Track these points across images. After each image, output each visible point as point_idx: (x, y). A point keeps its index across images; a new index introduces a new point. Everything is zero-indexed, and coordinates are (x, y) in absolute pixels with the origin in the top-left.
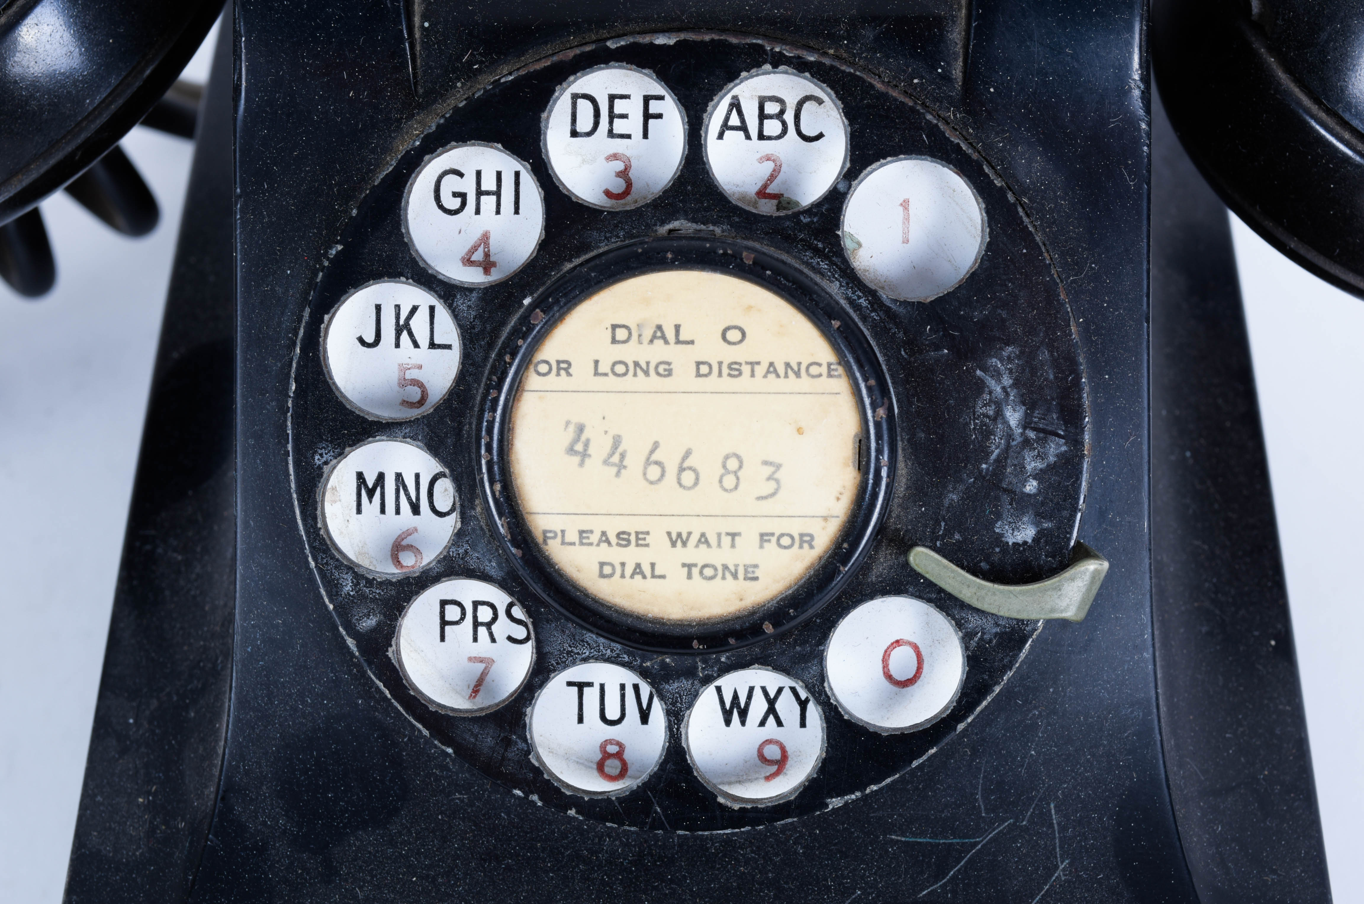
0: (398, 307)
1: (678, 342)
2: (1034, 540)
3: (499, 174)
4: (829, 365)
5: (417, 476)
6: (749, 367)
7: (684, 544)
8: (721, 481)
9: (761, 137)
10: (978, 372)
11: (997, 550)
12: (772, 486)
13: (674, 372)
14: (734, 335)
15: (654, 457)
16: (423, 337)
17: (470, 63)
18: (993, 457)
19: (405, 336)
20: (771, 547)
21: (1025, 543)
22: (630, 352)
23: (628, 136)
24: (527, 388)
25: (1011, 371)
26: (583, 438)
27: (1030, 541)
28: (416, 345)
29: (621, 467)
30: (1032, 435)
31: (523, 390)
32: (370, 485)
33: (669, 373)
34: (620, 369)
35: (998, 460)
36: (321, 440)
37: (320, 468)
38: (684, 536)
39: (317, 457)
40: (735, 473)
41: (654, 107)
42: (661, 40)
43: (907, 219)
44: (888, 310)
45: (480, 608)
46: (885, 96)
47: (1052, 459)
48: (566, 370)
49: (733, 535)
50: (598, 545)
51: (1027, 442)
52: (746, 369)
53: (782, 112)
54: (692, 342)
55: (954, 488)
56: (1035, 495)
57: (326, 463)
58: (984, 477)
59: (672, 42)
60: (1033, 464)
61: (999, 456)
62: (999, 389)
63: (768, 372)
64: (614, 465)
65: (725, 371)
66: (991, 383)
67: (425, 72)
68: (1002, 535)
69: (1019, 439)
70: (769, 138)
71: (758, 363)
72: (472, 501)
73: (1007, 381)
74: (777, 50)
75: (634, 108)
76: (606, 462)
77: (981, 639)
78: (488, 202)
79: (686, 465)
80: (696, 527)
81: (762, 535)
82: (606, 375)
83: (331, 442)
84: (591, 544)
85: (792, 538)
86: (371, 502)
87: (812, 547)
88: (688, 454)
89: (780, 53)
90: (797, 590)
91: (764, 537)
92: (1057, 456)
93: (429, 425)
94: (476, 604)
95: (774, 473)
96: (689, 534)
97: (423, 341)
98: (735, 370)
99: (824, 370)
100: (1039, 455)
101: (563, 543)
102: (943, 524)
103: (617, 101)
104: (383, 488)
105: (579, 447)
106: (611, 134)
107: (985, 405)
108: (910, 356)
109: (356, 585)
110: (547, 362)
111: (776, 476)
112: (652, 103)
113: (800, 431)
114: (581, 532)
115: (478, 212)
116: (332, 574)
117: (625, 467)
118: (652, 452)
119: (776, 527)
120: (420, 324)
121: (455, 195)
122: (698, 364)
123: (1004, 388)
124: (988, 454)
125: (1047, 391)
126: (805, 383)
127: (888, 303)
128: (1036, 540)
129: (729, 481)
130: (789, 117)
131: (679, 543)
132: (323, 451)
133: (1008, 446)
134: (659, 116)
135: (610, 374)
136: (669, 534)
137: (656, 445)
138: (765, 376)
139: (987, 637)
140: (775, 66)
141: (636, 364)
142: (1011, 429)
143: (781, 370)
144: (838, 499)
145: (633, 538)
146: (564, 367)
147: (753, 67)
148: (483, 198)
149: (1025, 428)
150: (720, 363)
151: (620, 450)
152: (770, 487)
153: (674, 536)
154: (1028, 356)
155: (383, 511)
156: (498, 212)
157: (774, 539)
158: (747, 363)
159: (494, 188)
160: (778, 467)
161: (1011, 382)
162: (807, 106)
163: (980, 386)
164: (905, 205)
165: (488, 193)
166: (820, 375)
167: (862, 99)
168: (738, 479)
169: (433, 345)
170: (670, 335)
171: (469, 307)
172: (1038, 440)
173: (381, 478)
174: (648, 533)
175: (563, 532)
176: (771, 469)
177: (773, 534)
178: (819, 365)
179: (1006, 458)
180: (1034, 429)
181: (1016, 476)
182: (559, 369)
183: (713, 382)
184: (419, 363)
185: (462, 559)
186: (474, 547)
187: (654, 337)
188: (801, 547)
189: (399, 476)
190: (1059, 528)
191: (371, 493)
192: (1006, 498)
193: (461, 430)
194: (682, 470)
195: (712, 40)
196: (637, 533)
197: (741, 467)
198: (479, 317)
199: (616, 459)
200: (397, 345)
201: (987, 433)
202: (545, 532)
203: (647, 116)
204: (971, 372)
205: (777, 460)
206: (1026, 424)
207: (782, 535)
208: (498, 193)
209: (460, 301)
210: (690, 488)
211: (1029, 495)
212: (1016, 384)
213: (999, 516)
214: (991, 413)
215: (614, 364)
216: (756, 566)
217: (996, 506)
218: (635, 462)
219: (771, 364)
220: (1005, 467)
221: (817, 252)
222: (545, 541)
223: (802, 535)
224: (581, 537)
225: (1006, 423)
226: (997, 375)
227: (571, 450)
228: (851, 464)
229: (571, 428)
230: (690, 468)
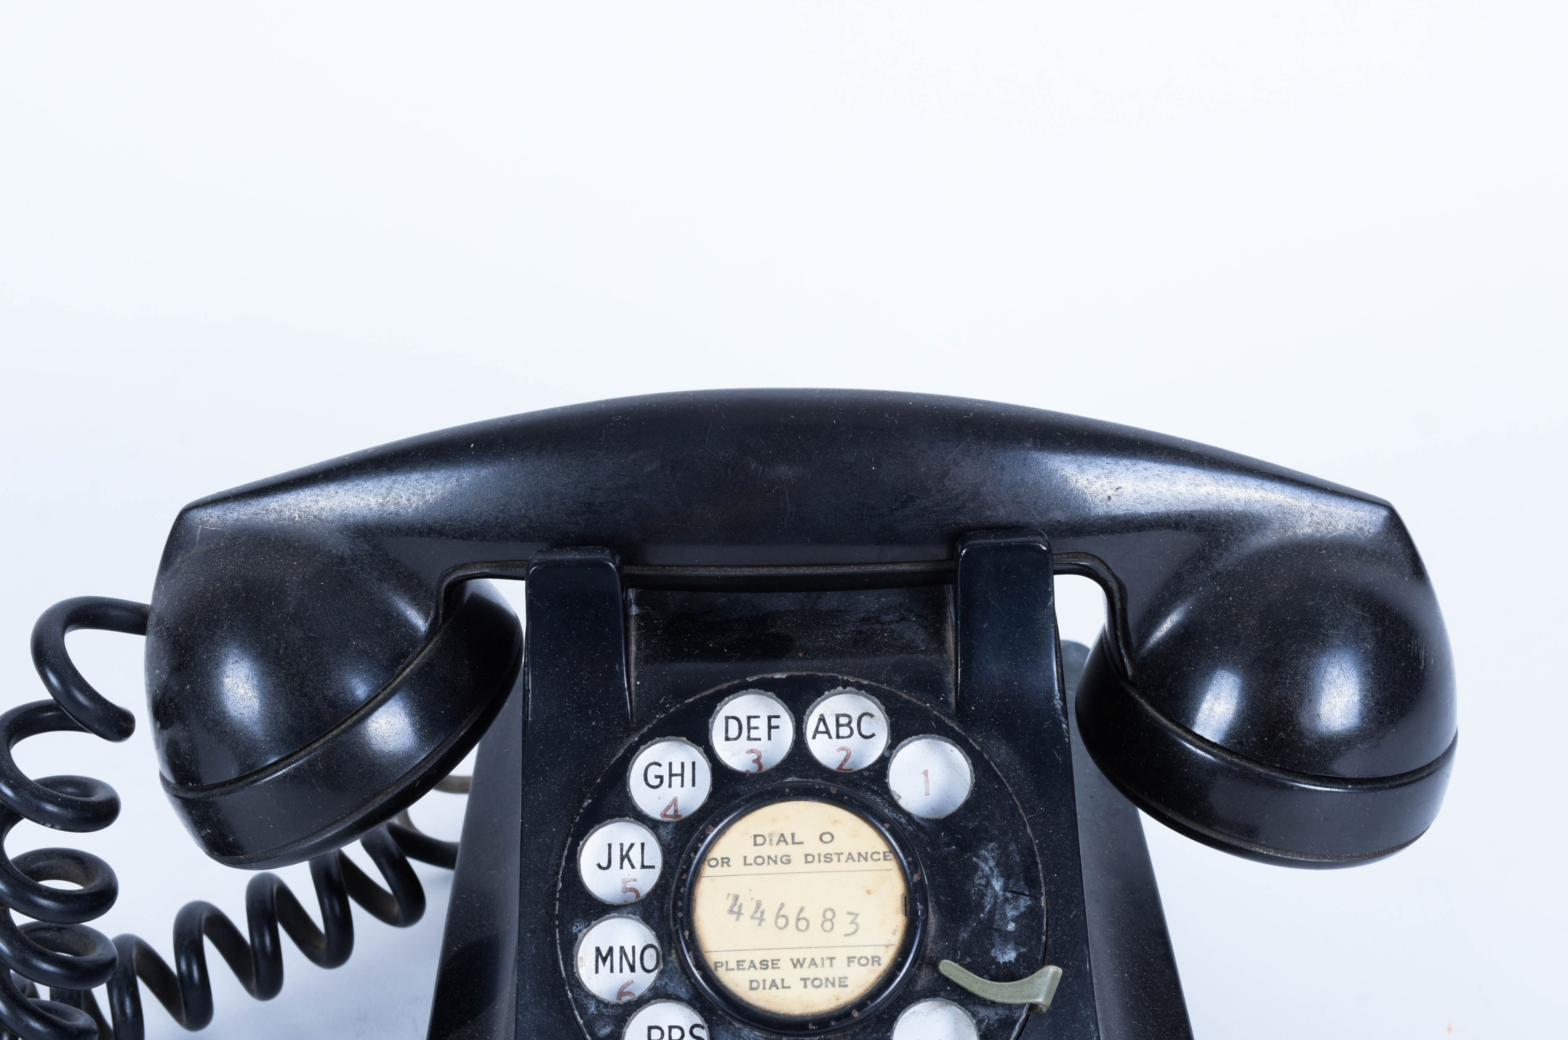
0: (622, 845)
1: (794, 843)
2: (1015, 960)
3: (683, 764)
4: (884, 853)
5: (634, 948)
6: (837, 856)
7: (802, 965)
8: (822, 926)
9: (838, 737)
10: (974, 859)
11: (994, 967)
12: (853, 927)
13: (792, 861)
14: (827, 838)
15: (782, 913)
16: (637, 863)
17: (664, 704)
18: (987, 909)
19: (626, 861)
20: (855, 965)
21: (1010, 962)
22: (765, 851)
23: (760, 739)
24: (703, 875)
25: (993, 857)
26: (738, 903)
27: (1013, 960)
28: (633, 867)
29: (761, 920)
30: (1009, 895)
31: (701, 877)
32: (604, 955)
33: (789, 862)
34: (759, 861)
35: (989, 912)
36: (577, 917)
37: (576, 934)
38: (801, 961)
39: (574, 928)
40: (831, 920)
41: (774, 722)
42: (778, 676)
43: (927, 781)
44: (918, 824)
45: (673, 1030)
46: (908, 701)
47: (1022, 909)
48: (727, 863)
49: (831, 959)
50: (749, 969)
51: (1006, 900)
52: (835, 858)
53: (850, 722)
54: (802, 843)
55: (965, 930)
56: (1014, 932)
57: (580, 931)
58: (982, 922)
59: (784, 676)
60: (1011, 913)
61: (990, 909)
62: (987, 869)
63: (848, 858)
64: (757, 918)
65: (822, 859)
66: (982, 865)
67: (637, 710)
68: (996, 958)
69: (1002, 898)
70: (843, 737)
71: (842, 854)
72: (669, 951)
73: (992, 863)
74: (845, 678)
75: (763, 723)
76: (752, 917)
77: (988, 1023)
78: (676, 780)
79: (801, 916)
80: (808, 955)
81: (849, 958)
82: (751, 864)
83: (583, 918)
84: (744, 969)
85: (867, 959)
86: (604, 965)
87: (879, 964)
88: (802, 910)
89: (847, 680)
90: (872, 990)
91: (850, 959)
92: (1025, 907)
93: (643, 906)
94: (671, 1028)
95: (855, 918)
96: (804, 959)
97: (638, 864)
98: (828, 858)
99: (881, 856)
100: (1014, 907)
101: (727, 969)
102: (959, 952)
103: (752, 720)
104: (612, 956)
105: (736, 909)
106: (749, 738)
107: (980, 878)
108: (933, 851)
109: (597, 1007)
110: (715, 859)
111: (856, 921)
112: (773, 720)
113: (869, 892)
114: (738, 962)
115: (670, 786)
116: (582, 1001)
117: (764, 920)
118: (780, 909)
119: (858, 952)
120: (635, 855)
121: (656, 777)
122: (806, 855)
123: (990, 868)
124: (983, 908)
125: (1016, 868)
126: (870, 864)
127: (918, 821)
128: (1017, 959)
129: (828, 925)
130: (854, 725)
131: (798, 965)
132: (578, 924)
133: (995, 903)
134: (777, 727)
135: (754, 864)
136: (792, 960)
137: (782, 905)
138: (846, 861)
139: (991, 1022)
140: (844, 687)
141: (769, 857)
142: (996, 892)
143: (856, 857)
144: (894, 933)
145: (770, 964)
146: (726, 861)
147: (832, 688)
148: (673, 778)
149: (1005, 891)
150: (819, 855)
151: (761, 909)
152: (853, 928)
153: (795, 962)
154: (1003, 848)
155: (612, 971)
156: (682, 786)
157: (856, 960)
158: (836, 854)
159: (680, 772)
160: (857, 915)
161: (994, 864)
162: (864, 718)
163: (976, 868)
164: (926, 773)
165: (676, 775)
166: (879, 859)
167: (896, 704)
168: (833, 924)
169: (643, 867)
170: (789, 839)
171: (667, 833)
172: (1013, 898)
173: (611, 950)
174: (779, 960)
175: (727, 962)
176: (853, 917)
177: (855, 957)
178: (879, 853)
179: (995, 910)
180: (1010, 892)
181: (1001, 920)
182: (723, 863)
183: (815, 866)
184: (635, 877)
185: (664, 988)
186: (671, 980)
187: (779, 841)
188: (873, 965)
189: (622, 948)
190: (1030, 952)
191: (604, 960)
192: (996, 935)
193: (663, 907)
194: (798, 919)
195: (808, 675)
196: (772, 961)
197: (834, 916)
198: (673, 839)
199: (758, 915)
200: (621, 868)
201: (982, 895)
202: (716, 963)
203: (770, 727)
204: (970, 859)
205: (856, 911)
206: (1005, 889)
207: (861, 958)
208: (682, 775)
209: (662, 831)
210: (803, 931)
211: (1010, 932)
212: (998, 865)
213: (993, 946)
214: (984, 883)
215: (756, 858)
216: (846, 978)
217: (991, 940)
218: (770, 916)
219: (850, 854)
220: (994, 915)
221: (874, 792)
222: (716, 967)
223: (873, 957)
224: (738, 965)
225: (993, 888)
226: (986, 860)
227: (731, 911)
228: (900, 912)
229: (731, 898)
230: (804, 919)
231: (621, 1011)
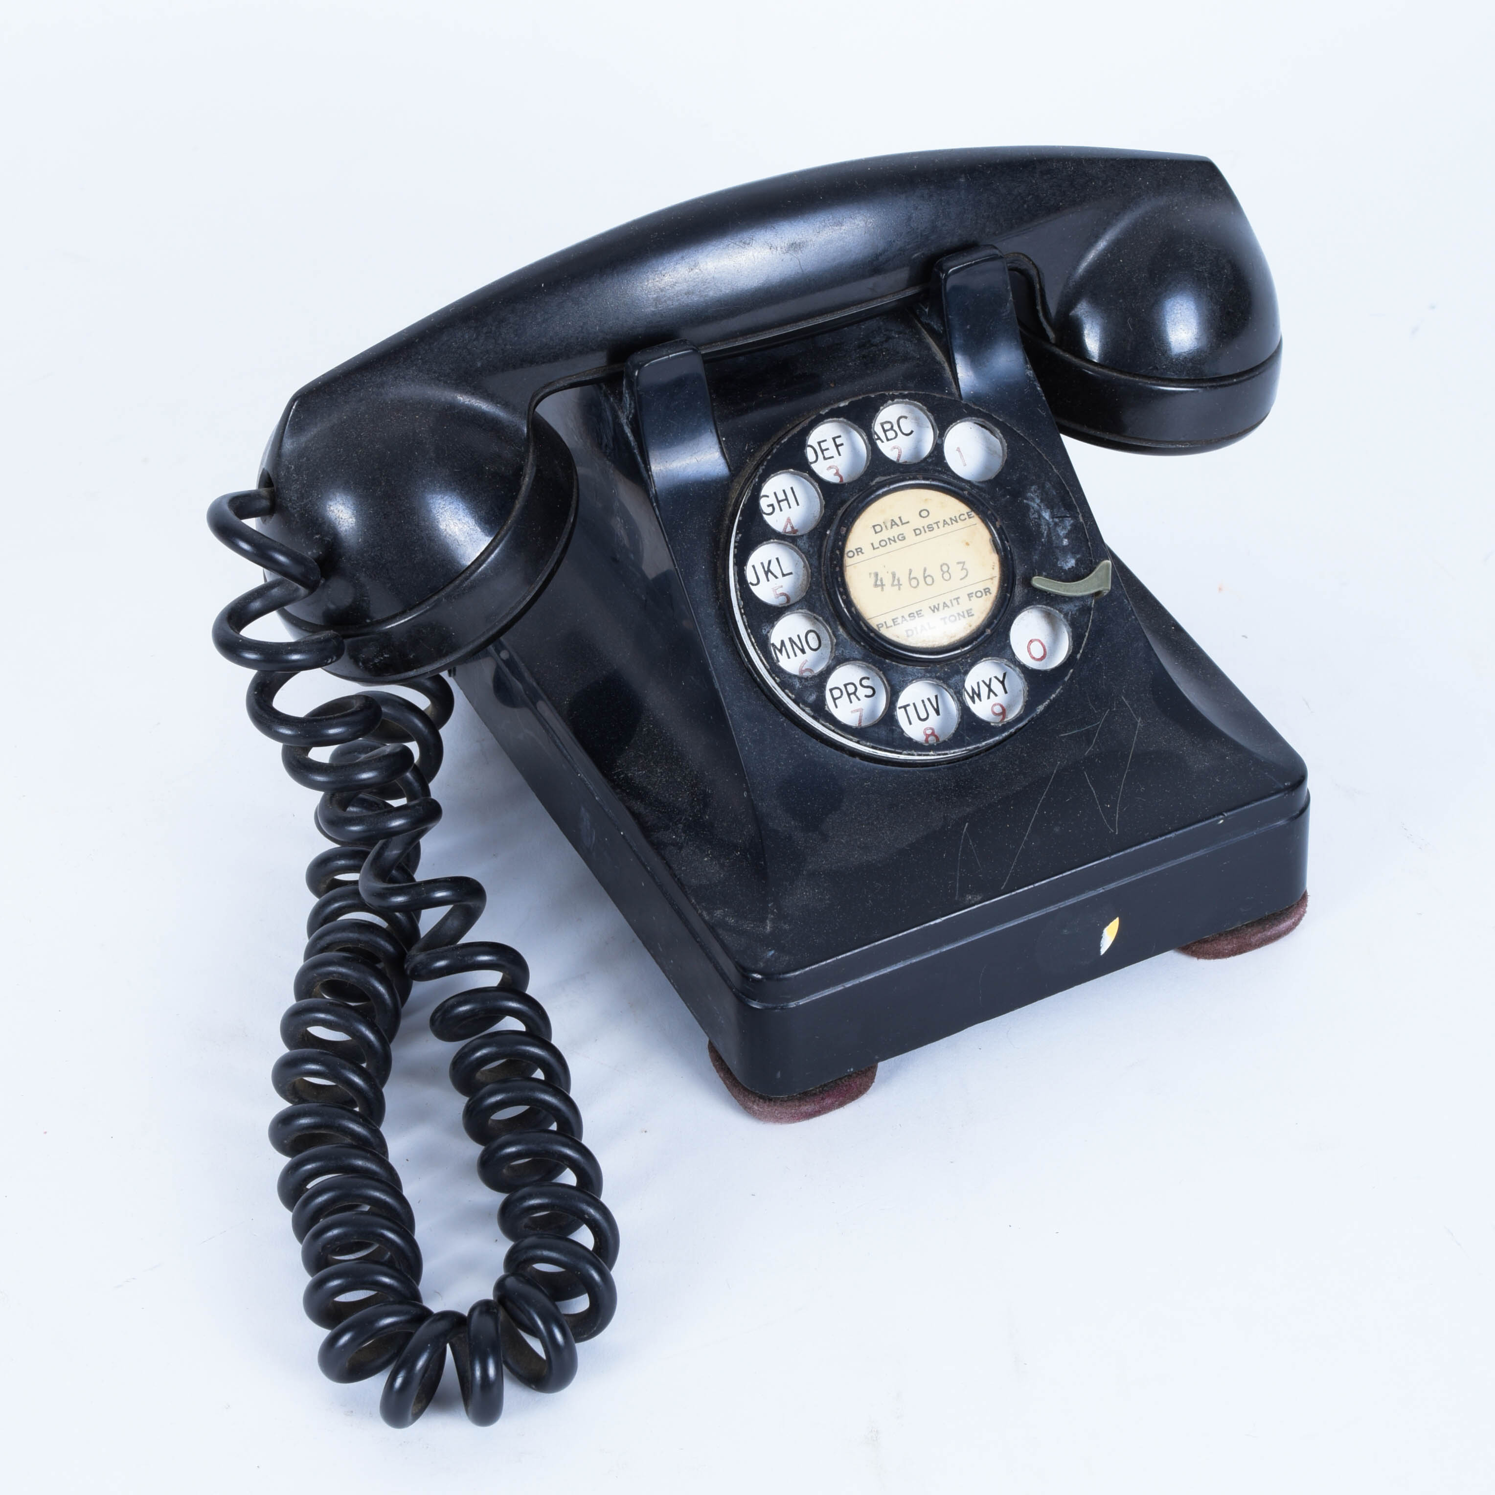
0: (762, 563)
1: (903, 524)
2: (1076, 565)
3: (784, 491)
4: (967, 513)
5: (799, 636)
6: (936, 525)
7: (938, 610)
8: (943, 577)
9: (888, 440)
10: (1025, 501)
11: (1063, 574)
12: (964, 572)
13: (906, 537)
14: (924, 514)
15: (912, 576)
16: (777, 572)
17: (749, 449)
18: (1045, 535)
19: (770, 574)
20: (974, 598)
21: (1073, 567)
22: (885, 535)
23: (832, 457)
24: (847, 565)
25: (1038, 496)
26: (879, 578)
27: (1074, 565)
28: (776, 577)
29: (899, 585)
30: (1057, 520)
31: (846, 567)
32: (779, 647)
33: (904, 538)
34: (883, 543)
35: (1048, 536)
36: (763, 622)
37: (767, 635)
38: (937, 606)
39: (763, 631)
40: (948, 571)
41: (838, 441)
42: (842, 405)
43: (961, 455)
44: (978, 487)
45: (848, 686)
46: (941, 398)
47: (1069, 528)
48: (861, 551)
49: (957, 599)
50: (902, 623)
51: (1056, 524)
52: (935, 526)
53: (892, 427)
54: (908, 522)
55: (1035, 553)
56: (1068, 545)
57: (768, 632)
58: (1045, 545)
59: (847, 403)
60: (1062, 532)
61: (1047, 533)
62: (1036, 506)
63: (944, 524)
64: (896, 585)
65: (927, 530)
66: (1032, 504)
67: (731, 460)
68: (1062, 567)
69: (1052, 524)
70: (891, 439)
71: (939, 522)
72: (837, 628)
73: (1038, 501)
74: (891, 393)
75: (829, 444)
76: (893, 585)
77: (1072, 614)
78: (784, 504)
79: (926, 575)
80: (940, 601)
81: (968, 595)
82: (878, 548)
83: (767, 622)
84: (899, 624)
85: (981, 592)
86: (782, 655)
87: (990, 593)
88: (925, 570)
89: (893, 394)
90: (993, 611)
91: (970, 595)
92: (1070, 526)
93: (806, 601)
94: (845, 685)
95: (964, 565)
96: (938, 604)
97: (779, 574)
98: (930, 528)
99: (966, 516)
100: (1063, 528)
101: (887, 627)
102: (1036, 570)
103: (821, 444)
104: (785, 647)
105: (879, 583)
106: (825, 459)
107: (1033, 514)
108: (995, 503)
109: (801, 682)
110: (851, 551)
111: (965, 567)
112: (837, 440)
113: (967, 544)
114: (893, 620)
115: (781, 510)
116: (788, 681)
117: (901, 585)
118: (910, 574)
119: (973, 589)
120: (774, 568)
121: (769, 506)
122: (915, 530)
123: (1038, 504)
124: (1043, 534)
125: (1055, 500)
126: (961, 524)
127: (977, 484)
128: (1077, 564)
129: (946, 576)
130: (896, 428)
131: (936, 610)
132: (765, 627)
133: (1049, 528)
134: (842, 444)
135: (880, 547)
136: (930, 607)
137: (911, 571)
138: (944, 526)
139: (1074, 613)
140: (893, 400)
141: (889, 539)
142: (1047, 520)
143: (949, 521)
144: (993, 569)
145: (916, 614)
146: (859, 550)
147: (884, 403)
148: (781, 503)
149: (1053, 518)
150: (923, 527)
151: (896, 578)
152: (964, 573)
153: (933, 608)
154: (1042, 487)
155: (789, 657)
156: (790, 507)
157: (974, 595)
158: (935, 523)
159: (784, 498)
160: (964, 563)
161: (1039, 501)
162: (902, 421)
163: (1028, 507)
164: (958, 450)
165: (782, 500)
166: (965, 519)
167: (933, 403)
168: (950, 574)
169: (784, 575)
170: (898, 522)
171: (804, 543)
172: (1060, 521)
173: (783, 643)
174: (921, 610)
175: (885, 622)
176: (962, 565)
177: (972, 593)
178: (964, 514)
179: (1051, 534)
180: (1056, 518)
181: (1057, 540)
182: (857, 552)
183: (924, 536)
184: (781, 585)
185: (842, 655)
186: (845, 648)
187: (892, 525)
188: (986, 595)
189: (790, 639)
190: (1084, 556)
191: (781, 651)
192: (1057, 551)
193: (821, 598)
194: (925, 578)
195: (863, 398)
196: (917, 612)
197: (949, 568)
198: (810, 546)
199: (896, 582)
200: (768, 580)
201: (1039, 526)
202: (878, 625)
203: (837, 446)
204: (1021, 502)
205: (962, 560)
206: (1053, 517)
207: (976, 593)
208: (787, 499)
209: (800, 542)
210: (931, 585)
211: (1066, 546)
212: (1042, 501)
213: (1058, 559)
214: (1037, 516)
215: (880, 542)
216: (971, 609)
217: (1055, 555)
218: (904, 580)
219: (944, 521)
220: (1051, 538)
221: (939, 472)
222: (879, 628)
223: (984, 590)
224: (894, 622)
225: (1044, 518)
226: (1033, 500)
227: (876, 585)
228: (992, 551)
229: (873, 576)
230: (929, 576)
231: (818, 681)
